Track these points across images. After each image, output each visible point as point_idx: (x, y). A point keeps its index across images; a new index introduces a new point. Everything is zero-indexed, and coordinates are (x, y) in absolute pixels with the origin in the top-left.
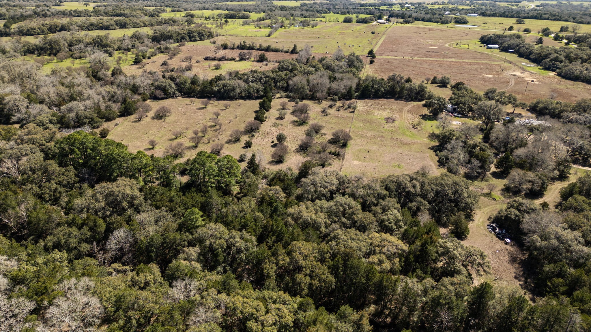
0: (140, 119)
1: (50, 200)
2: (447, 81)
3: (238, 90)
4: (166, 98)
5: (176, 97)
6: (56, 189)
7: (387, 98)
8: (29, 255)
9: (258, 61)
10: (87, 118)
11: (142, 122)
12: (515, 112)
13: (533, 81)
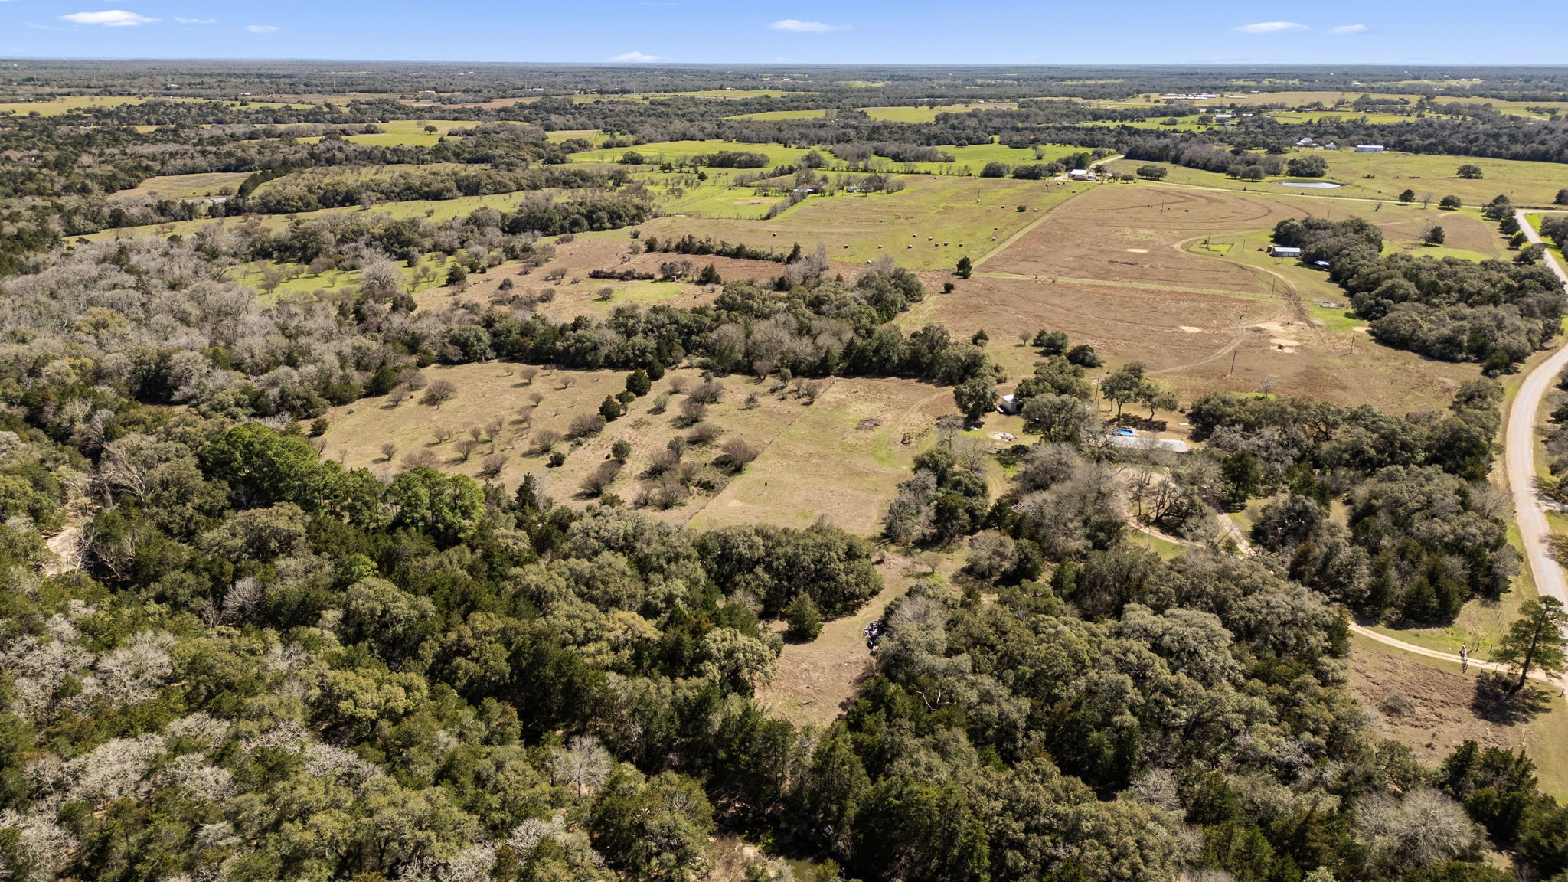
0: (396, 403)
1: (180, 533)
2: (1059, 343)
3: (604, 351)
4: (467, 362)
5: (487, 359)
6: (190, 519)
7: (903, 376)
8: (113, 603)
9: (699, 283)
10: (299, 397)
11: (397, 409)
12: (1154, 419)
13: (1280, 347)
